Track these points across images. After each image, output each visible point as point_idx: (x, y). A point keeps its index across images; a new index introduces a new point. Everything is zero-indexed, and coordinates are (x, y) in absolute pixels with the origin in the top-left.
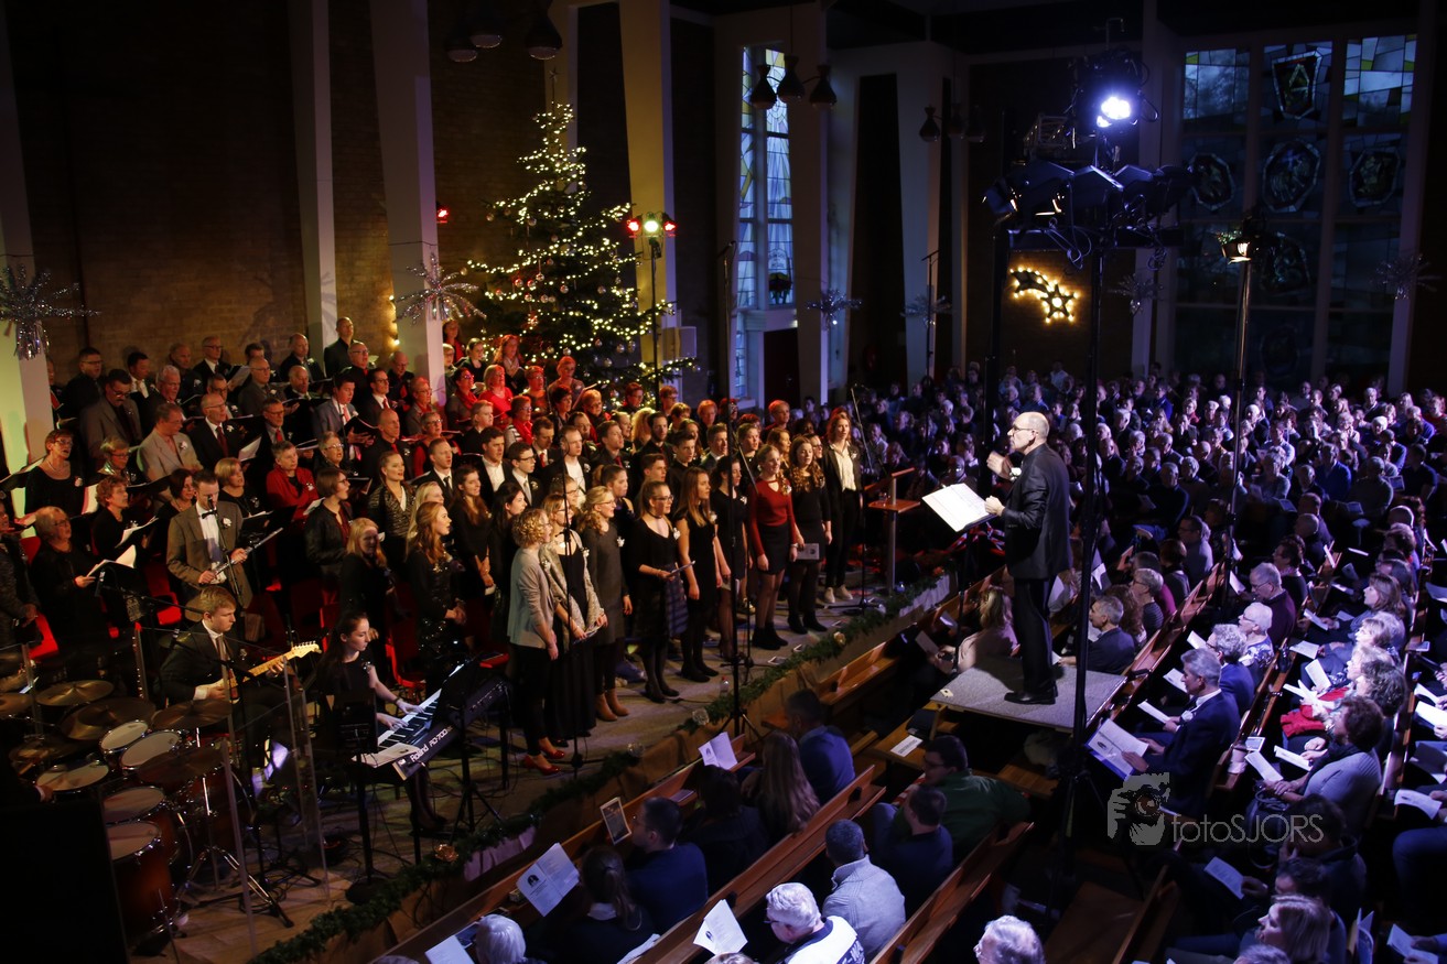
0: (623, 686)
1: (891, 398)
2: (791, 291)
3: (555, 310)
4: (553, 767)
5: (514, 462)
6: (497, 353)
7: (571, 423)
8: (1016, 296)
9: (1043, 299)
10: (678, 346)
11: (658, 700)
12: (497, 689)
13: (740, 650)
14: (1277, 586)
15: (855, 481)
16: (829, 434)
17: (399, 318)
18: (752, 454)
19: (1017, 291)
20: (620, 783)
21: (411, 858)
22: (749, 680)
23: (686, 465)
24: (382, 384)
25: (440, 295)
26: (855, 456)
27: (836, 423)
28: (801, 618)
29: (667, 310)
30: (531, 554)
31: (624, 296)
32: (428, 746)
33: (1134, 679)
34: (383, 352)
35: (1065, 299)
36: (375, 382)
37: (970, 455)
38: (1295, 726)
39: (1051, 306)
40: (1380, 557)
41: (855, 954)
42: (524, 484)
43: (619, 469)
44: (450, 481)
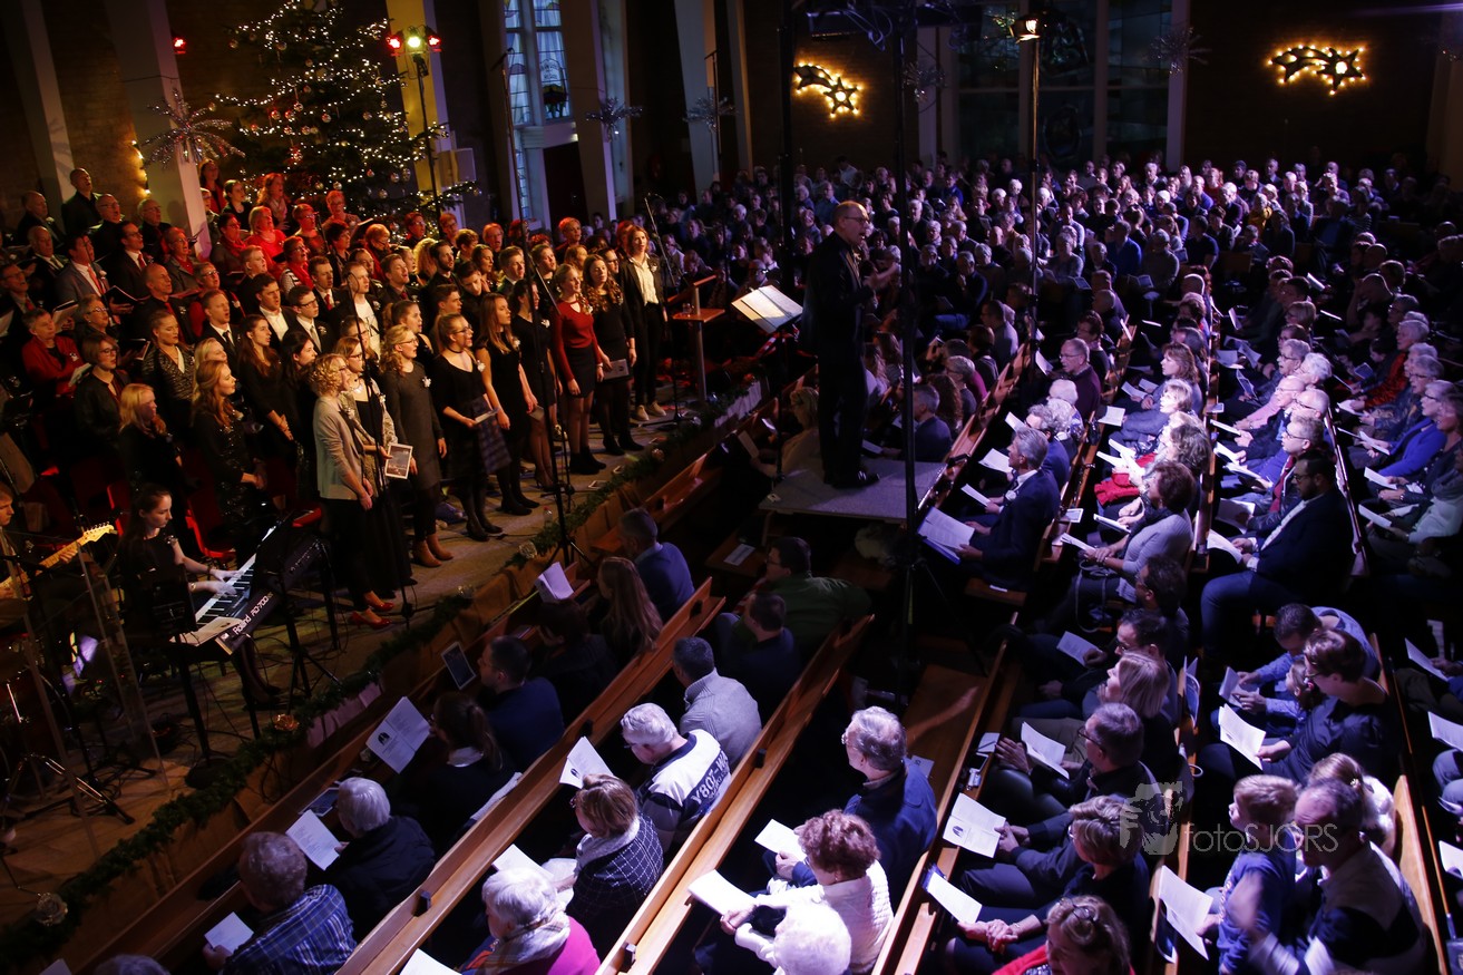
0: (443, 529)
1: (682, 207)
2: (567, 104)
3: (318, 142)
4: (383, 620)
5: (296, 309)
6: (261, 194)
7: (353, 260)
8: (799, 92)
9: (826, 94)
10: (455, 170)
11: (483, 539)
12: (314, 547)
13: (560, 478)
14: (1085, 361)
15: (657, 294)
16: (627, 248)
17: (146, 165)
18: (550, 276)
19: (799, 88)
21: (250, 734)
22: (572, 507)
24: (134, 239)
25: (190, 134)
26: (655, 268)
27: (632, 235)
28: (616, 440)
29: (439, 132)
31: (392, 121)
32: (250, 615)
34: (130, 202)
35: (849, 92)
37: (768, 258)
38: (1109, 493)
39: (835, 100)
40: (1175, 325)
41: (722, 764)
42: (311, 331)
43: (409, 304)
44: (230, 336)
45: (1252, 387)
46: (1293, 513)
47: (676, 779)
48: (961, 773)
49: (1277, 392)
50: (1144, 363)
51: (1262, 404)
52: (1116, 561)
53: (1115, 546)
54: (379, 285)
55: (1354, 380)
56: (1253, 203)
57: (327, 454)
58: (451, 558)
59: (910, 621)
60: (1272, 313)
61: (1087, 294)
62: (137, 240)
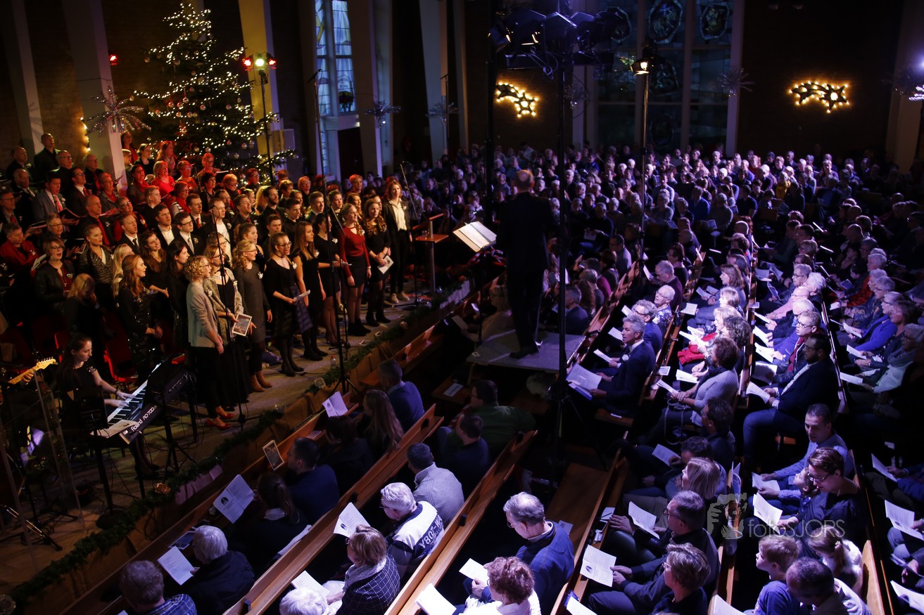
0: (267, 368)
1: (424, 170)
2: (354, 103)
3: (197, 122)
4: (227, 425)
7: (218, 197)
8: (498, 101)
9: (516, 102)
10: (282, 143)
11: (291, 375)
12: (185, 377)
14: (671, 274)
15: (406, 224)
16: (387, 196)
17: (89, 133)
18: (339, 211)
19: (499, 98)
20: (271, 430)
21: (139, 495)
22: (348, 357)
23: (295, 221)
24: (80, 177)
26: (405, 208)
27: (391, 188)
28: (374, 315)
29: (273, 118)
30: (198, 286)
31: (244, 110)
32: (142, 419)
33: (590, 337)
34: (78, 156)
35: (530, 102)
36: (75, 177)
37: (477, 204)
38: (686, 357)
39: (521, 106)
40: (729, 253)
41: (438, 523)
42: (188, 241)
43: (250, 226)
44: (137, 242)
45: (777, 292)
46: (801, 372)
47: (410, 532)
48: (590, 533)
49: (792, 297)
50: (709, 276)
51: (783, 303)
52: (690, 400)
53: (690, 391)
54: (232, 213)
55: (841, 290)
56: (779, 178)
57: (197, 318)
58: (271, 386)
59: (560, 435)
60: (790, 247)
61: (675, 231)
62: (82, 179)
